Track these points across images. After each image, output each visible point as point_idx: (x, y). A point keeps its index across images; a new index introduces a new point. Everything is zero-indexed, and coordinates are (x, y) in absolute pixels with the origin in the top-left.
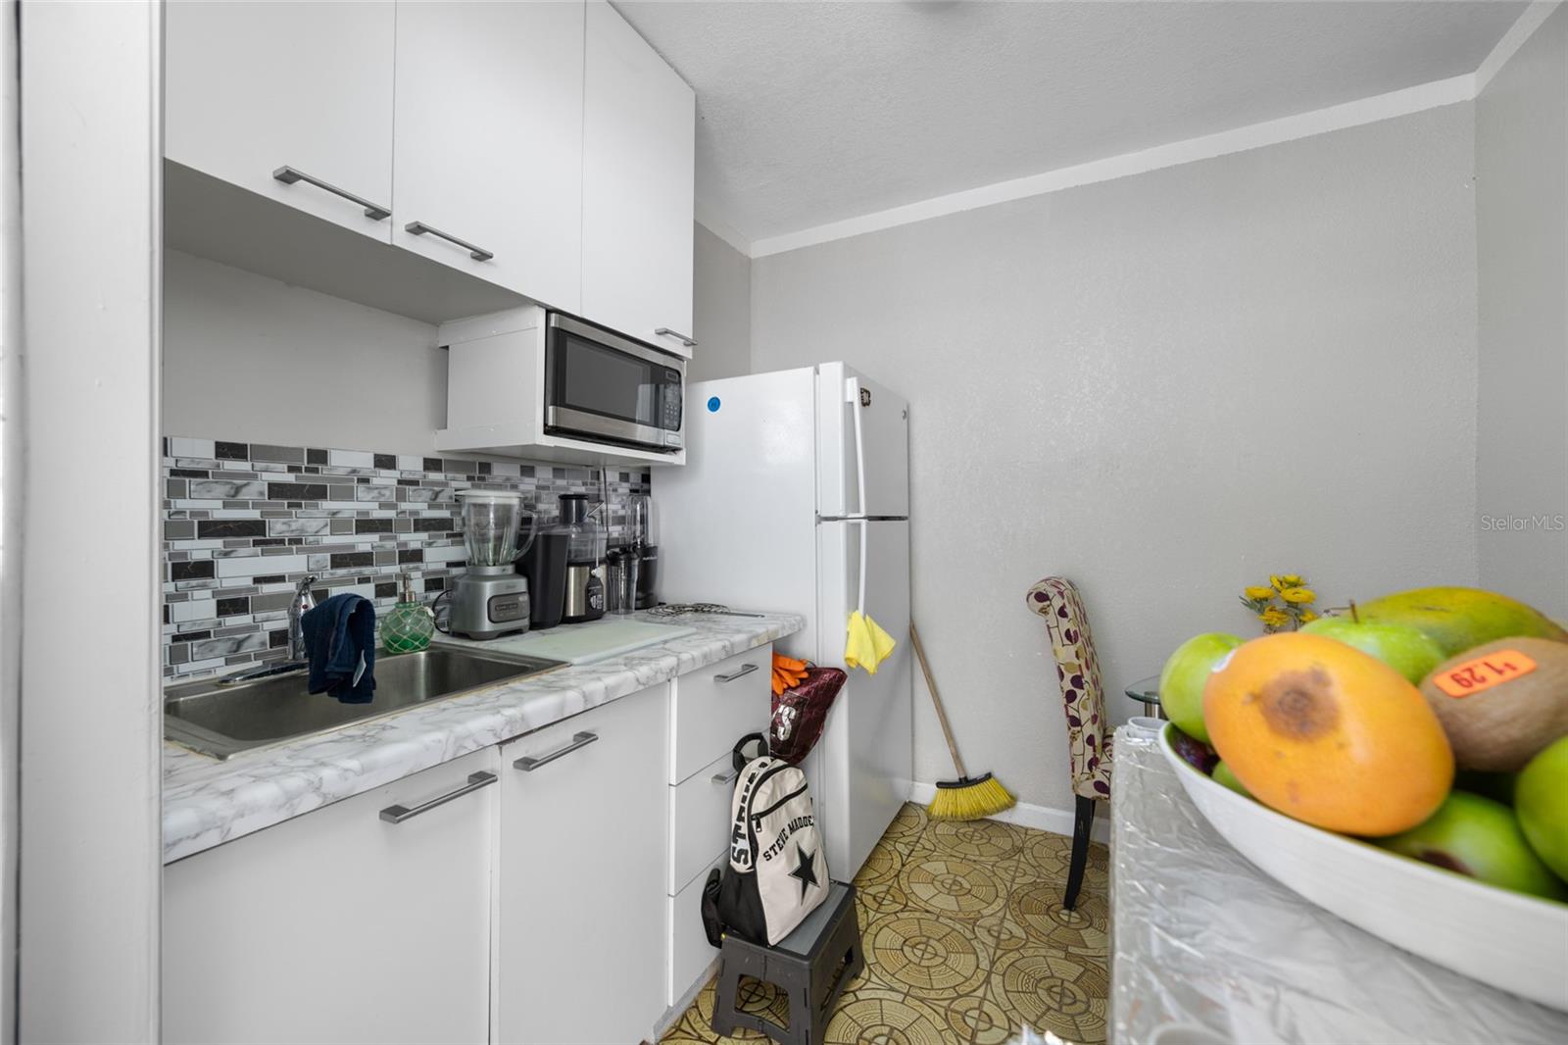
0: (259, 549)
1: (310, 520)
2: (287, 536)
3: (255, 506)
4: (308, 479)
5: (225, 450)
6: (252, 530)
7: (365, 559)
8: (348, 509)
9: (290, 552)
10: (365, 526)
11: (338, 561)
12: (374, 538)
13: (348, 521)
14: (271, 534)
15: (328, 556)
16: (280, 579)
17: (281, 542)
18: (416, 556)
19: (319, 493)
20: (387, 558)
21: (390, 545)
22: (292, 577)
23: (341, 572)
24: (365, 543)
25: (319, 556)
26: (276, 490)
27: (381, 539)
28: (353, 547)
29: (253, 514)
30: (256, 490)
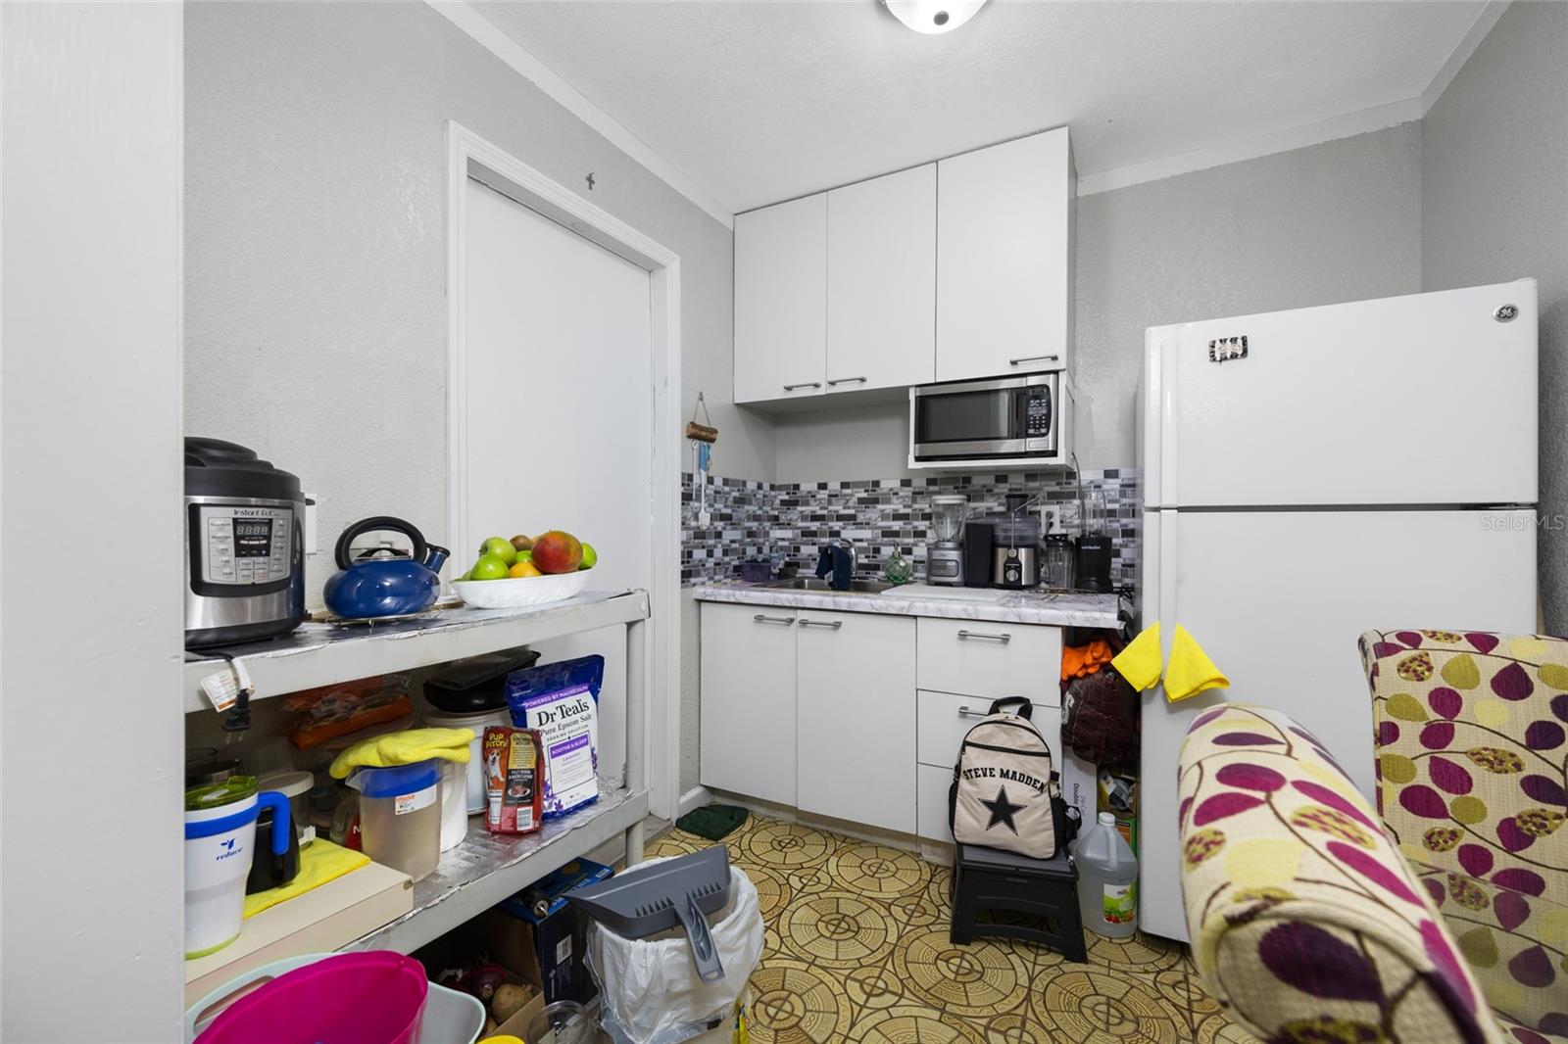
0: (854, 527)
1: (872, 514)
2: (864, 521)
3: (854, 508)
4: (872, 495)
5: (845, 485)
6: (853, 517)
7: (896, 534)
8: (888, 508)
9: (865, 528)
10: (897, 517)
11: (886, 534)
12: (901, 523)
13: (888, 515)
14: (859, 521)
15: (880, 531)
16: (861, 540)
17: (862, 524)
18: (922, 534)
19: (876, 501)
20: (907, 534)
21: (909, 527)
22: (867, 540)
23: (886, 539)
24: (897, 525)
25: (876, 531)
26: (861, 501)
27: (905, 524)
28: (890, 527)
29: (852, 512)
30: (853, 501)
